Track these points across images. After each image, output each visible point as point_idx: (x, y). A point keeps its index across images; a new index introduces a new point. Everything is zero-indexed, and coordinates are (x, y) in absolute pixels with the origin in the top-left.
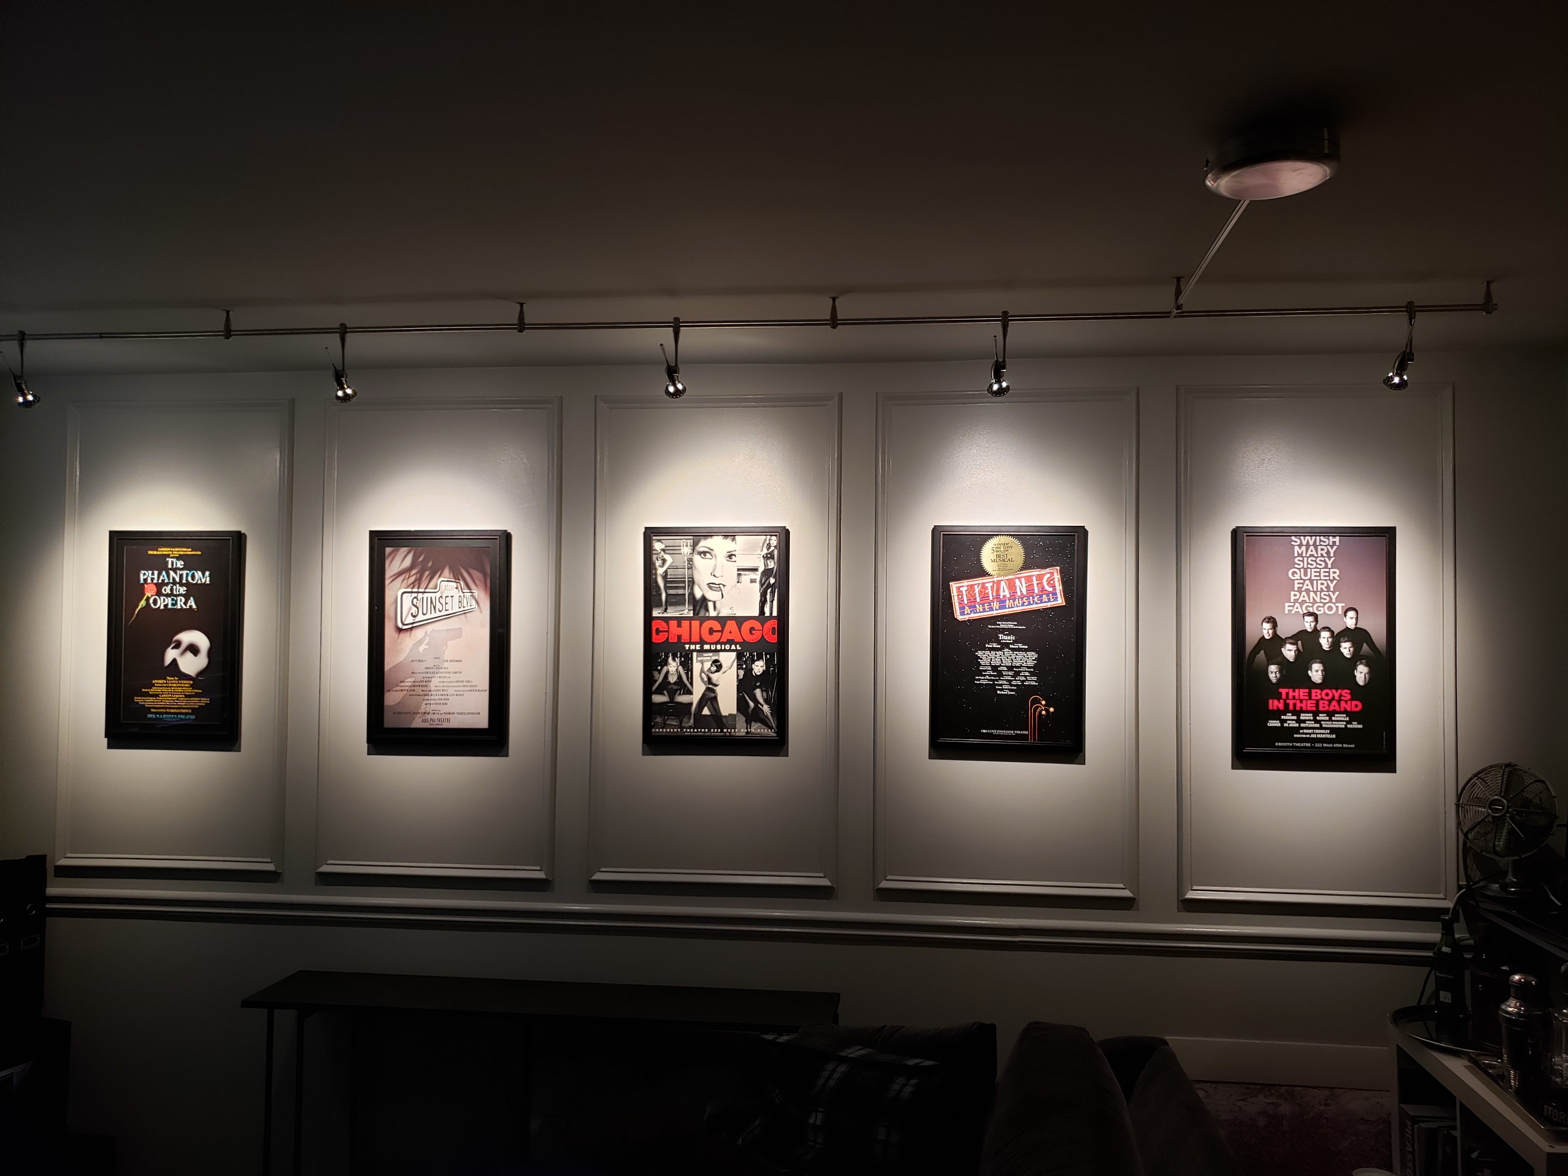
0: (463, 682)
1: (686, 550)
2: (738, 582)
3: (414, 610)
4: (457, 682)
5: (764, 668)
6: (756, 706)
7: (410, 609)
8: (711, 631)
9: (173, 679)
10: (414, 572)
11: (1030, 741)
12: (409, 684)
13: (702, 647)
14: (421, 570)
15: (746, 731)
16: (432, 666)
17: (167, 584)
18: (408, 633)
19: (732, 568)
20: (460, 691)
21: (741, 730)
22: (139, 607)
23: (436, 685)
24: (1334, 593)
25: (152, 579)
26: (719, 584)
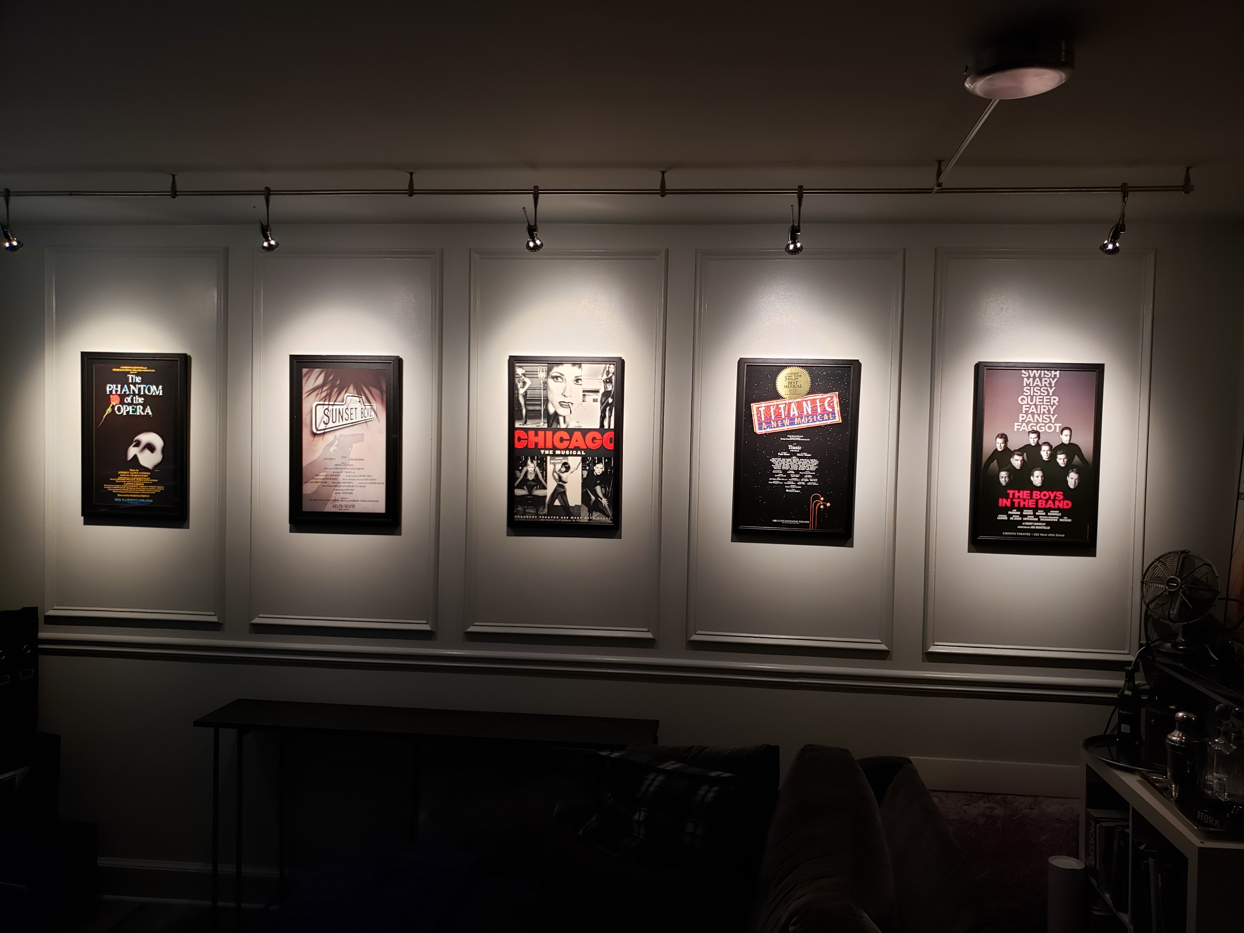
0: (365, 476)
1: (542, 375)
2: (583, 401)
3: (326, 419)
4: (360, 476)
5: (604, 470)
6: (597, 500)
7: (323, 418)
8: (562, 440)
9: (135, 470)
10: (325, 388)
11: (811, 528)
12: (322, 477)
13: (554, 452)
14: (331, 386)
15: (588, 518)
16: (340, 463)
17: (128, 395)
18: (321, 437)
19: (579, 390)
20: (363, 483)
21: (584, 518)
22: (107, 414)
23: (344, 478)
24: (1053, 415)
25: (116, 391)
26: (568, 403)
